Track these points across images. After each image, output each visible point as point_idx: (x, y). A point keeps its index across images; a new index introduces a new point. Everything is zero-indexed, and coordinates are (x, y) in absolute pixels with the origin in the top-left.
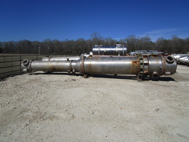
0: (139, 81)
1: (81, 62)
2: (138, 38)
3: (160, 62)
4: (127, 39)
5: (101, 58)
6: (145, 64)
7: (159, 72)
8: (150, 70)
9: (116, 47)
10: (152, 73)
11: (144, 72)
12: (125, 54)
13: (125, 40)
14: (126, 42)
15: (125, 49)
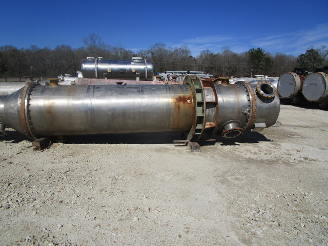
0: (193, 149)
1: (19, 102)
2: (169, 48)
3: (244, 98)
4: (151, 49)
5: (86, 89)
6: (208, 103)
7: (239, 125)
8: (220, 120)
9: (132, 63)
10: (223, 128)
11: (207, 127)
12: (150, 78)
13: (148, 52)
14: (150, 55)
15: (150, 67)
